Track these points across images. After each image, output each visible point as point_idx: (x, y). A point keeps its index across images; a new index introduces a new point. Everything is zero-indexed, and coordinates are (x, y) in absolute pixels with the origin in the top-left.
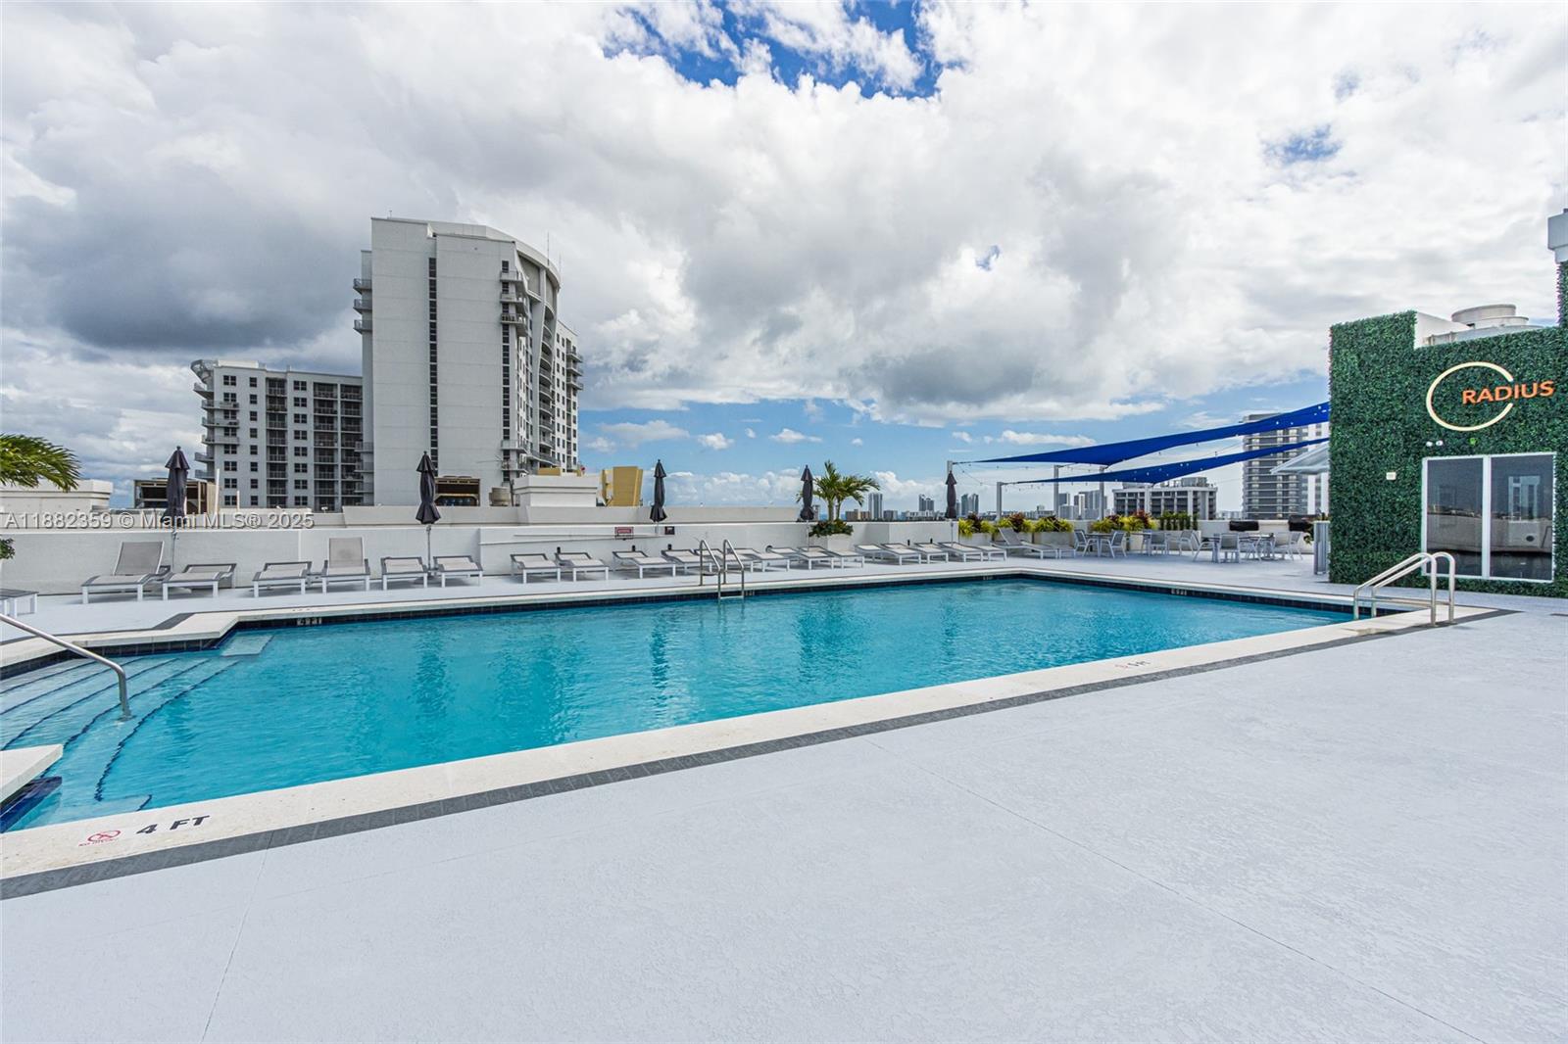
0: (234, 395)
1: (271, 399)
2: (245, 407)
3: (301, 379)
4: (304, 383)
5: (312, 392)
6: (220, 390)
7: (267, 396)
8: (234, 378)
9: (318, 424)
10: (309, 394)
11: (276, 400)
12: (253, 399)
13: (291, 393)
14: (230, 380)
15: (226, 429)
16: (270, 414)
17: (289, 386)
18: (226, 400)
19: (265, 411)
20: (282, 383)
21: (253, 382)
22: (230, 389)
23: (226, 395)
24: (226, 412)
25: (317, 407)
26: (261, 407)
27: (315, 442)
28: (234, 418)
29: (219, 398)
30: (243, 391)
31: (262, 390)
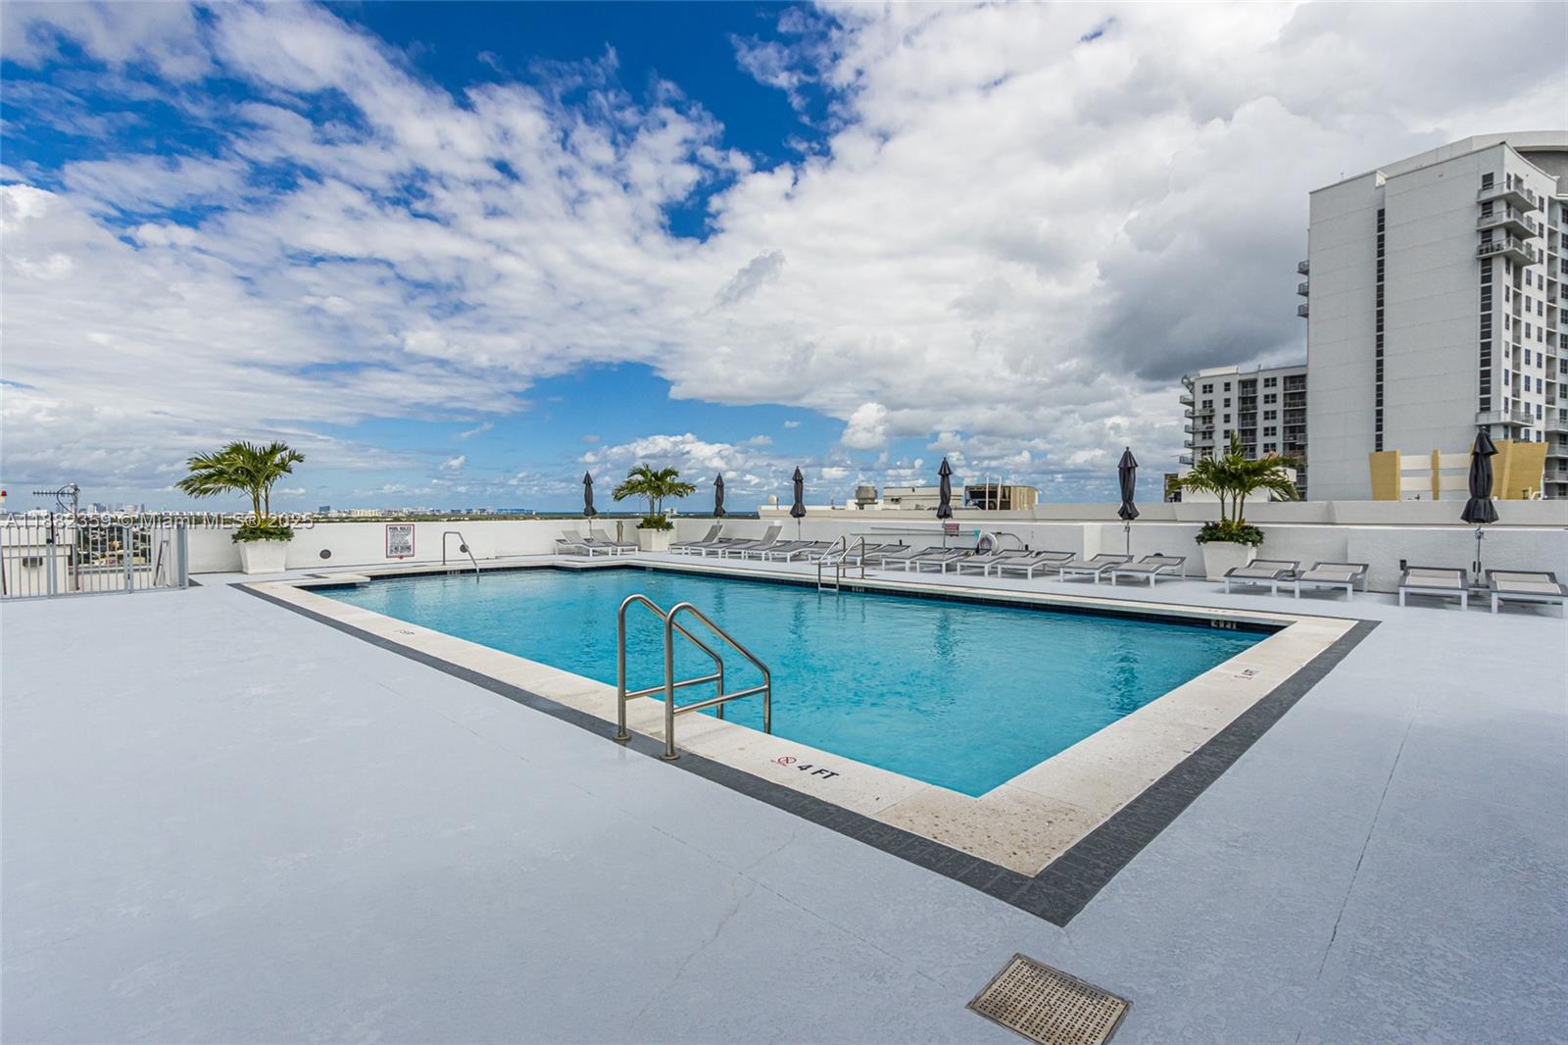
0: (1211, 402)
1: (1243, 400)
2: (1220, 410)
3: (1270, 376)
4: (1274, 379)
5: (1282, 386)
6: (1200, 398)
7: (1239, 398)
8: (1211, 386)
9: (1288, 418)
10: (1279, 390)
11: (1248, 402)
12: (1227, 403)
13: (1261, 391)
14: (1208, 389)
15: (1204, 433)
16: (1243, 414)
17: (1260, 384)
18: (1204, 407)
19: (1237, 412)
20: (1254, 382)
21: (1227, 386)
22: (1208, 397)
23: (1205, 402)
24: (1204, 418)
25: (1288, 401)
26: (1234, 410)
27: (1284, 437)
28: (1211, 422)
29: (1199, 406)
30: (1218, 396)
31: (1235, 394)
